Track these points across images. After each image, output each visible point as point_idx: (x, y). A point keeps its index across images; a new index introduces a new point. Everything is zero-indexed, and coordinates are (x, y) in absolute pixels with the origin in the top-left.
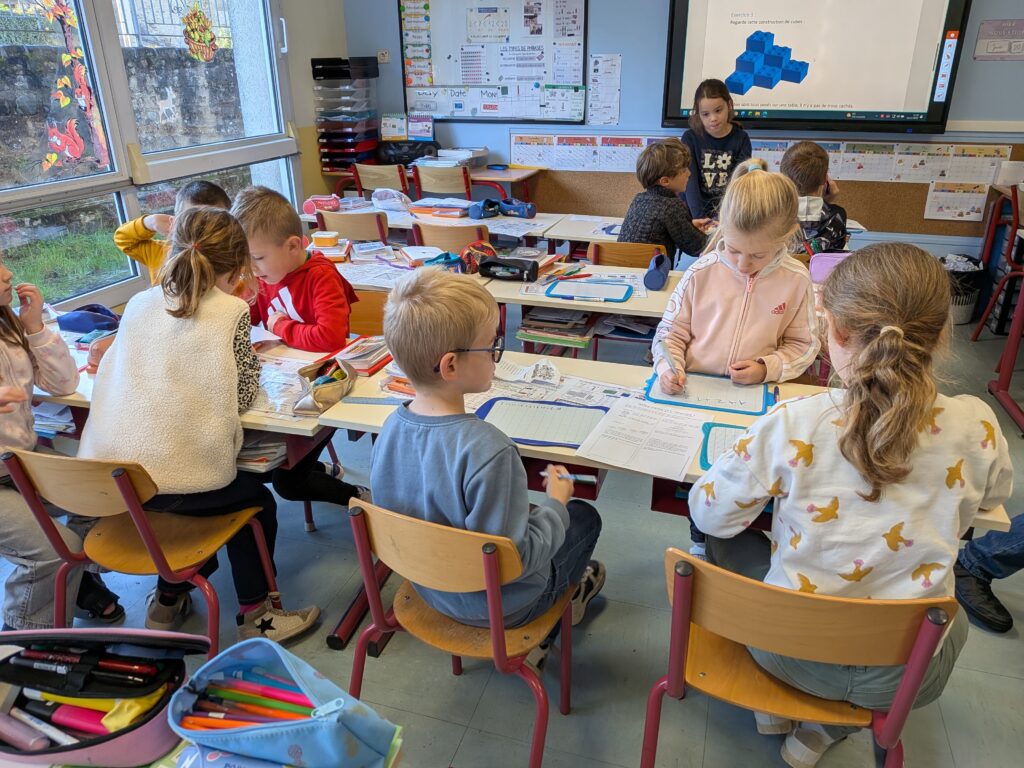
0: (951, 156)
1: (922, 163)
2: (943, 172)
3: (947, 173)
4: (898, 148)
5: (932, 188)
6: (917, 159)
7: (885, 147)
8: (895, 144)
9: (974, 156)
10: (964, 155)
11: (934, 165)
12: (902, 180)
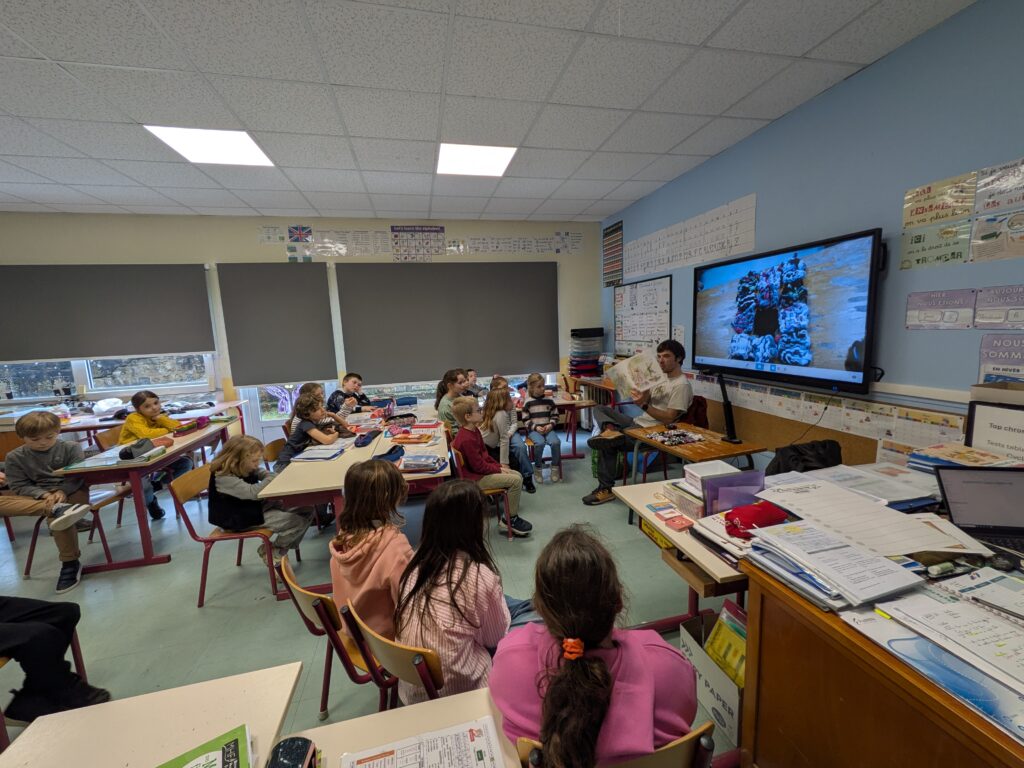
0: (895, 417)
2: (888, 431)
3: (893, 433)
4: (846, 402)
5: (880, 444)
6: (862, 415)
9: (920, 421)
10: (907, 419)
11: (880, 423)
12: (851, 432)
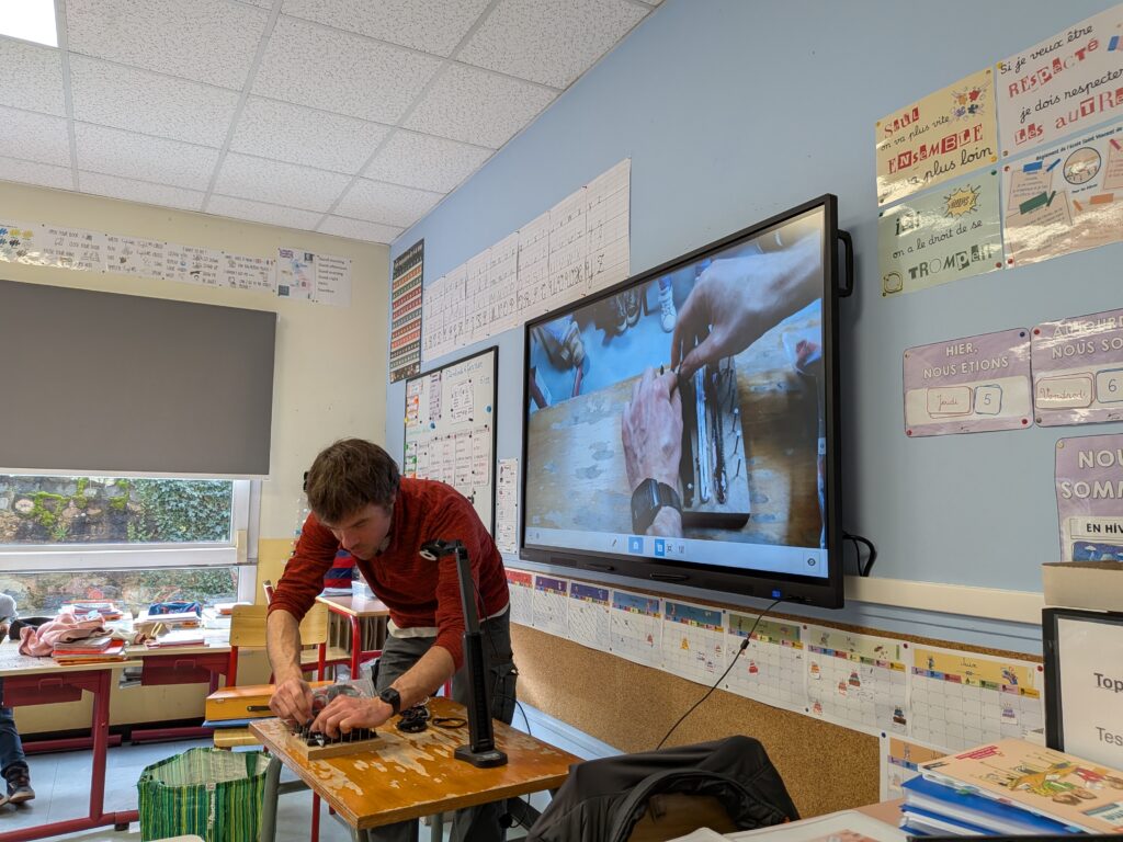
0: (909, 670)
1: (854, 681)
2: (898, 712)
3: (907, 716)
4: (810, 633)
5: (885, 750)
6: (842, 668)
7: (784, 629)
8: (801, 625)
9: (957, 679)
10: (933, 674)
11: (879, 690)
12: (825, 717)
